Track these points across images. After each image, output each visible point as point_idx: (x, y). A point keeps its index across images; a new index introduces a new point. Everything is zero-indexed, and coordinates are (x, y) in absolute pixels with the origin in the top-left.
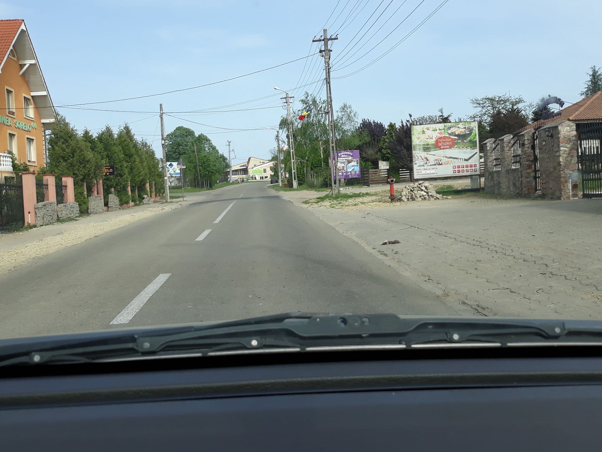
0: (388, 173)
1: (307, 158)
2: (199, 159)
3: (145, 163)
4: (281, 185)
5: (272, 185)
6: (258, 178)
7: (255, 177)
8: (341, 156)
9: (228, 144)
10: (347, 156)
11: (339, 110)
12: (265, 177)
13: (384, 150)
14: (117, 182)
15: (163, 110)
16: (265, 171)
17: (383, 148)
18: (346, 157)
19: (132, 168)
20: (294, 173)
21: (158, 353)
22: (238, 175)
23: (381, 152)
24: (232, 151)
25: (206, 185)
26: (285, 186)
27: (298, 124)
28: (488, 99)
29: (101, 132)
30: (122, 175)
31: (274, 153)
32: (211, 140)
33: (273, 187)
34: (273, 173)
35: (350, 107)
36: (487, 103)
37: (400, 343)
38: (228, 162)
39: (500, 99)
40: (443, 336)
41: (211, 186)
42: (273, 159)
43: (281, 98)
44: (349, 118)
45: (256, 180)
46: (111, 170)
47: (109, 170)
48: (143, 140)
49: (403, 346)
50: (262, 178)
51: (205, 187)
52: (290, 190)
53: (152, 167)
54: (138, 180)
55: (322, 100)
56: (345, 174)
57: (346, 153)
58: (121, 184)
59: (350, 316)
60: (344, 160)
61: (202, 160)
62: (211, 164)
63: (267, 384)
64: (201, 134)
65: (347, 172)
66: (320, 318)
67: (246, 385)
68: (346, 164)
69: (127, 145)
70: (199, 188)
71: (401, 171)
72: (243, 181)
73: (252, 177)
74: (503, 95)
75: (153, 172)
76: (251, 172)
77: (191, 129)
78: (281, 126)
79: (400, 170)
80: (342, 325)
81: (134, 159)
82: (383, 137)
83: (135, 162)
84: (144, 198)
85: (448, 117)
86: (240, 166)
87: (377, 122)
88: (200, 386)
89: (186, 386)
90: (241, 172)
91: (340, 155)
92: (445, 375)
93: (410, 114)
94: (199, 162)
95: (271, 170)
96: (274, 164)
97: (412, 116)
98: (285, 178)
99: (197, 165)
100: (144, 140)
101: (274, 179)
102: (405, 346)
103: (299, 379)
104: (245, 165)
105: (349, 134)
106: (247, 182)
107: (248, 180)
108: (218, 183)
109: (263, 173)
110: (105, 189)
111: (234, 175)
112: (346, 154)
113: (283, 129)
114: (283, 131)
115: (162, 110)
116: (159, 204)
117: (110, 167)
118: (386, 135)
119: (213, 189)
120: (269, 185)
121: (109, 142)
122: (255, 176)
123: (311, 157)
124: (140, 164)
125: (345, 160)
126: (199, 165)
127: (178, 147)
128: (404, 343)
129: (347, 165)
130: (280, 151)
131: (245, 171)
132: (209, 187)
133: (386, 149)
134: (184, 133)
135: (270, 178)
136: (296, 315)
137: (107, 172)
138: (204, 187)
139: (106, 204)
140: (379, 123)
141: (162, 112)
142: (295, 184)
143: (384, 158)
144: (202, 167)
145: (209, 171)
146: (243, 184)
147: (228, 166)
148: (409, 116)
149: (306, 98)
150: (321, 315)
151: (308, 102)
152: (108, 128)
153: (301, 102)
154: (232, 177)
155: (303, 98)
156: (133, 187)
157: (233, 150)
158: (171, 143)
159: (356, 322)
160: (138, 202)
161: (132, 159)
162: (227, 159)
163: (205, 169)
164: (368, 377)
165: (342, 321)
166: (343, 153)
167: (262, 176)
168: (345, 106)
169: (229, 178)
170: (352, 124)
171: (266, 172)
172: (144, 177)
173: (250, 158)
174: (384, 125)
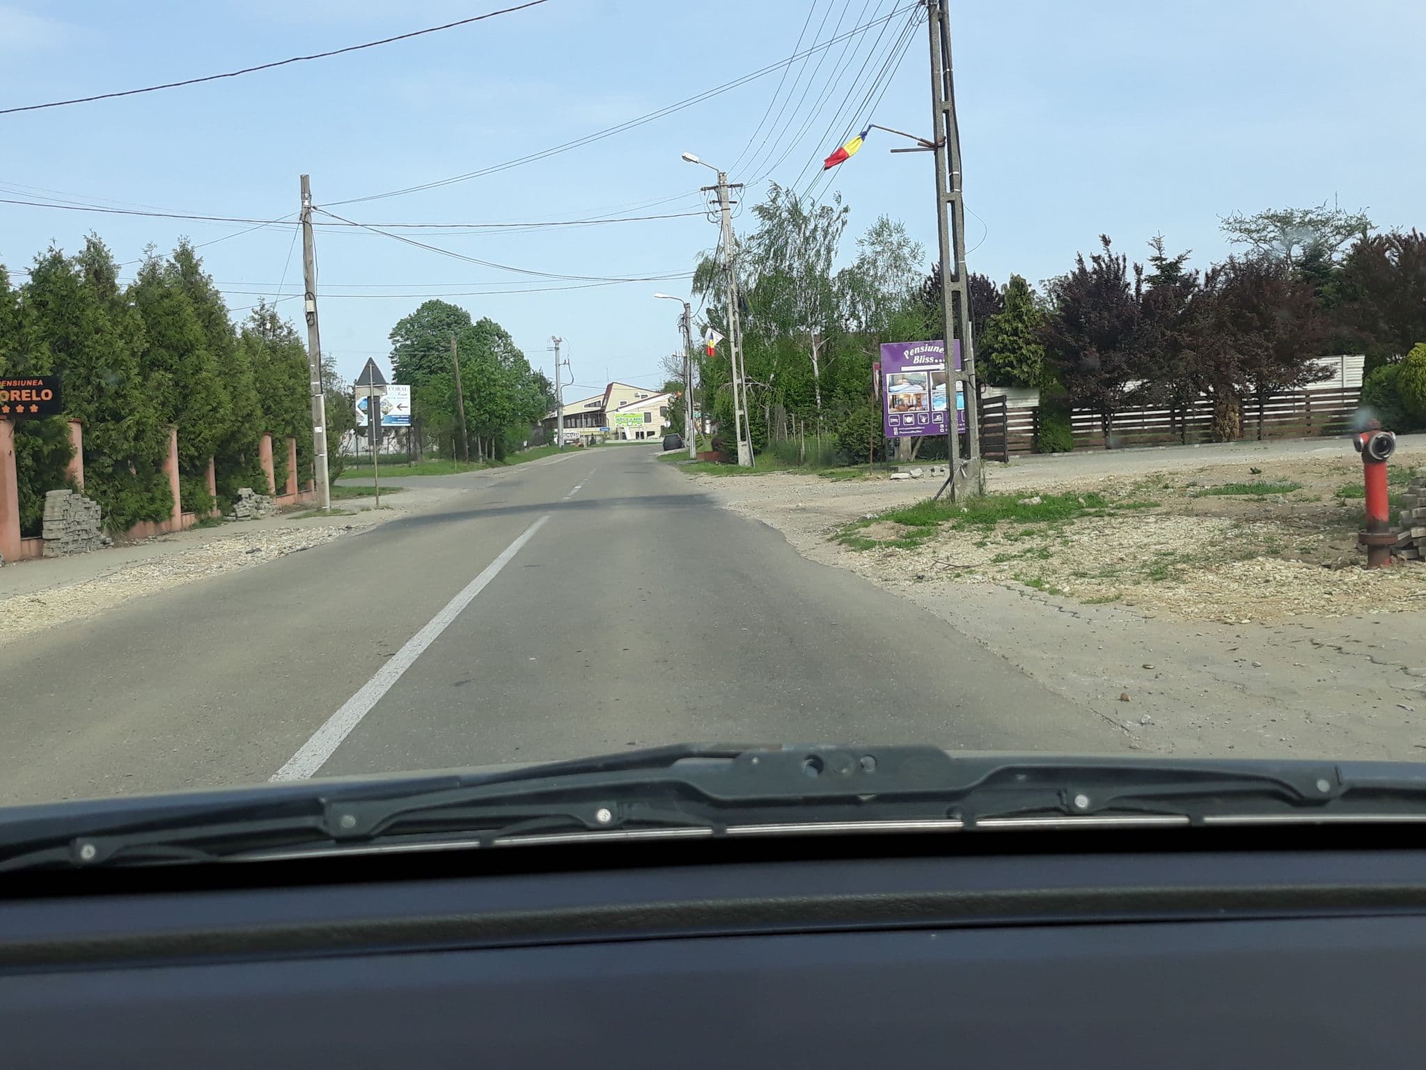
0: (1035, 419)
1: (772, 376)
2: (463, 378)
3: (248, 378)
4: (693, 454)
5: (667, 453)
6: (630, 436)
7: (624, 433)
8: (912, 358)
9: (554, 346)
10: (932, 359)
11: (866, 237)
12: (648, 433)
13: (996, 355)
14: (99, 441)
15: (310, 196)
16: (648, 418)
17: (995, 350)
18: (929, 364)
19: (187, 391)
20: (742, 417)
21: (376, 841)
22: (582, 427)
23: (987, 360)
24: (565, 363)
25: (483, 451)
26: (707, 457)
27: (748, 277)
28: (1274, 218)
29: (48, 256)
30: (123, 412)
31: (674, 367)
32: (511, 337)
33: (671, 460)
34: (669, 424)
35: (899, 230)
36: (1268, 230)
37: (949, 817)
38: (553, 392)
39: (1306, 220)
40: (1052, 801)
41: (499, 453)
42: (669, 388)
43: (704, 189)
44: (897, 262)
45: (624, 441)
46: (47, 395)
47: (38, 395)
48: (264, 305)
49: (957, 824)
50: (640, 435)
51: (481, 460)
52: (731, 472)
53: (282, 392)
54: (207, 434)
55: (817, 207)
56: (924, 420)
57: (930, 349)
58: (114, 448)
59: (830, 753)
60: (922, 373)
61: (474, 383)
62: (499, 394)
63: (633, 914)
64: (484, 320)
65: (930, 412)
66: (760, 757)
67: (584, 917)
68: (927, 388)
69: (174, 313)
70: (464, 460)
71: (1076, 414)
72: (593, 442)
73: (617, 433)
74: (1318, 207)
75: (286, 412)
76: (612, 422)
77: (461, 308)
78: (699, 285)
79: (1074, 410)
80: (813, 773)
81: (194, 359)
82: (992, 316)
83: (198, 370)
84: (239, 498)
85: (1177, 262)
86: (585, 406)
87: (974, 274)
88: (474, 918)
89: (441, 918)
90: (589, 420)
91: (909, 355)
92: (1056, 892)
93: (1104, 238)
94: (465, 387)
95: (665, 416)
96: (673, 400)
97: (1110, 242)
98: (702, 435)
99: (458, 395)
100: (266, 307)
101: (673, 437)
102: (961, 823)
103: (710, 903)
104: (600, 401)
105: (896, 306)
106: (603, 444)
107: (605, 439)
108: (525, 447)
109: (643, 424)
110: (28, 468)
111: (571, 427)
112: (928, 354)
113: (704, 291)
114: (704, 298)
115: (306, 195)
116: (289, 519)
117: (41, 383)
118: (1000, 311)
119: (505, 464)
120: (660, 454)
121: (73, 292)
122: (623, 431)
123: (784, 374)
124: (219, 382)
125: (926, 373)
126: (463, 397)
127: (427, 353)
128: (959, 816)
129: (932, 391)
130: (692, 354)
131: (598, 417)
132: (493, 457)
133: (1001, 352)
134: (444, 316)
135: (661, 435)
136: (703, 750)
137: (32, 402)
138: (478, 460)
139: (32, 529)
140: (978, 276)
141: (306, 203)
142: (744, 451)
143: (998, 379)
144: (473, 403)
145: (491, 413)
146: (595, 450)
147: (554, 403)
148: (1102, 244)
149: (774, 201)
150: (763, 750)
151: (778, 214)
152: (94, 245)
153: (757, 213)
154: (564, 432)
155: (765, 201)
156: (192, 458)
157: (567, 362)
158: (408, 342)
159: (846, 766)
160: (216, 513)
161: (190, 360)
162: (550, 384)
163: (482, 406)
164: (873, 898)
165: (812, 765)
166: (917, 350)
167: (641, 430)
168: (884, 225)
169: (556, 434)
170: (904, 278)
171: (650, 421)
172: (240, 424)
173: (612, 384)
174: (994, 283)
